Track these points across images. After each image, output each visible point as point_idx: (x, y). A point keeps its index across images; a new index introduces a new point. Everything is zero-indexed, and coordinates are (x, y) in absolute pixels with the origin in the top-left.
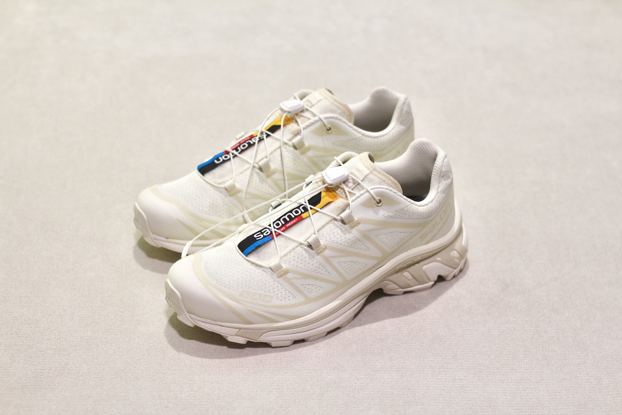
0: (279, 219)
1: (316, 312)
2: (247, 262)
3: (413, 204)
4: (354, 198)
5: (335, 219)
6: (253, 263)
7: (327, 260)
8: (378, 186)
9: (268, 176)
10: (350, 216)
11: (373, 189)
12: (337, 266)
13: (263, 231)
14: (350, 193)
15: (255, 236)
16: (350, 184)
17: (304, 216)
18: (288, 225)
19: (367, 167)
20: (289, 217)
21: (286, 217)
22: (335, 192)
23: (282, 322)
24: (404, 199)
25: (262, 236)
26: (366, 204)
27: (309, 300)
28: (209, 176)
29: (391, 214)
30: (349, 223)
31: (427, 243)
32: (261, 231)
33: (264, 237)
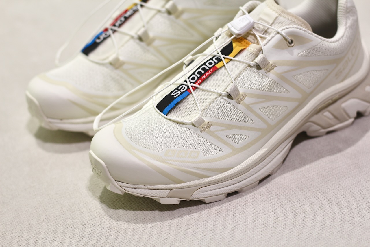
0: (194, 73)
1: (245, 161)
2: (168, 121)
3: (324, 40)
4: (265, 42)
5: (250, 66)
6: (174, 121)
7: (248, 107)
8: (287, 26)
10: (264, 60)
11: (283, 30)
12: (259, 112)
13: (179, 88)
14: (261, 37)
15: (173, 94)
17: (218, 66)
18: (204, 77)
19: (274, 10)
20: (204, 69)
21: (200, 70)
22: (246, 39)
23: (212, 176)
24: (315, 36)
25: (179, 93)
26: (278, 47)
27: (236, 151)
29: (304, 53)
30: (264, 67)
31: (342, 81)
32: (177, 88)
33: (182, 93)
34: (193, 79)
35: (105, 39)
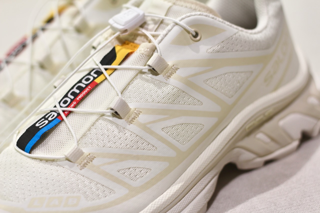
0: (66, 96)
1: (150, 205)
2: (33, 161)
4: (159, 39)
5: (141, 72)
6: (41, 160)
7: (145, 127)
8: (188, 14)
10: (161, 60)
12: (163, 134)
13: (47, 117)
14: (154, 36)
15: (37, 125)
16: (151, 26)
17: (98, 81)
18: (80, 97)
20: (79, 88)
21: (74, 90)
22: (133, 42)
24: (228, 25)
25: (47, 122)
27: (134, 191)
29: (216, 48)
30: (162, 72)
31: (276, 89)
32: (44, 117)
33: (50, 122)
34: (65, 102)
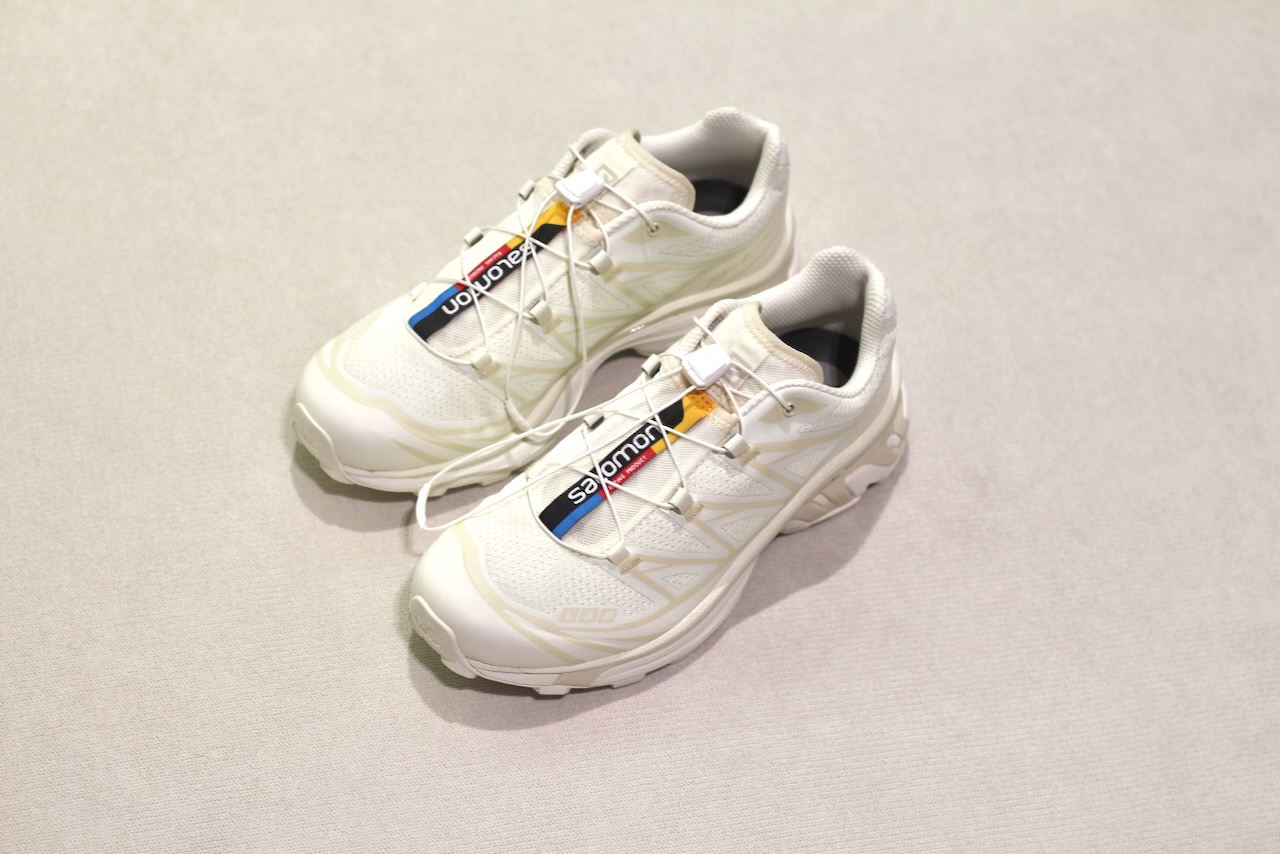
0: (609, 458)
4: (744, 408)
6: (574, 551)
7: (705, 527)
8: (789, 383)
9: (548, 330)
10: (743, 445)
11: (781, 388)
13: (582, 485)
14: (736, 396)
15: (571, 496)
16: (735, 378)
17: (656, 448)
18: (630, 469)
21: (622, 452)
25: (582, 494)
26: (769, 418)
28: (437, 342)
29: (810, 427)
30: (740, 456)
32: (578, 484)
33: (589, 496)
35: (462, 309)
